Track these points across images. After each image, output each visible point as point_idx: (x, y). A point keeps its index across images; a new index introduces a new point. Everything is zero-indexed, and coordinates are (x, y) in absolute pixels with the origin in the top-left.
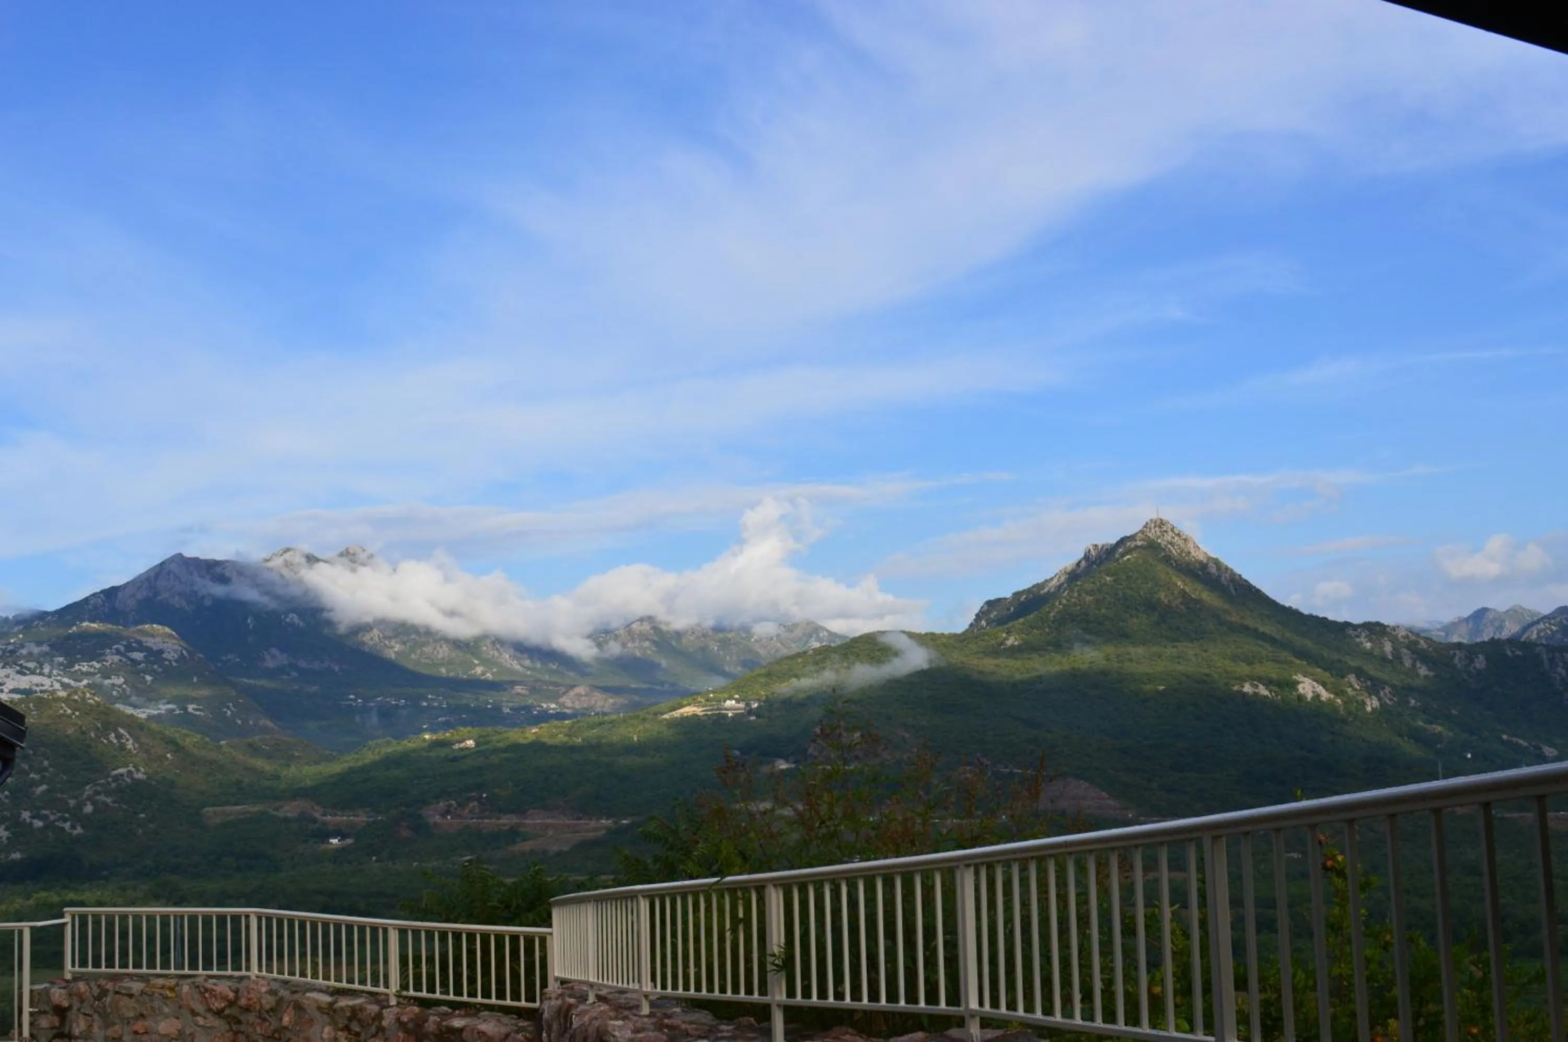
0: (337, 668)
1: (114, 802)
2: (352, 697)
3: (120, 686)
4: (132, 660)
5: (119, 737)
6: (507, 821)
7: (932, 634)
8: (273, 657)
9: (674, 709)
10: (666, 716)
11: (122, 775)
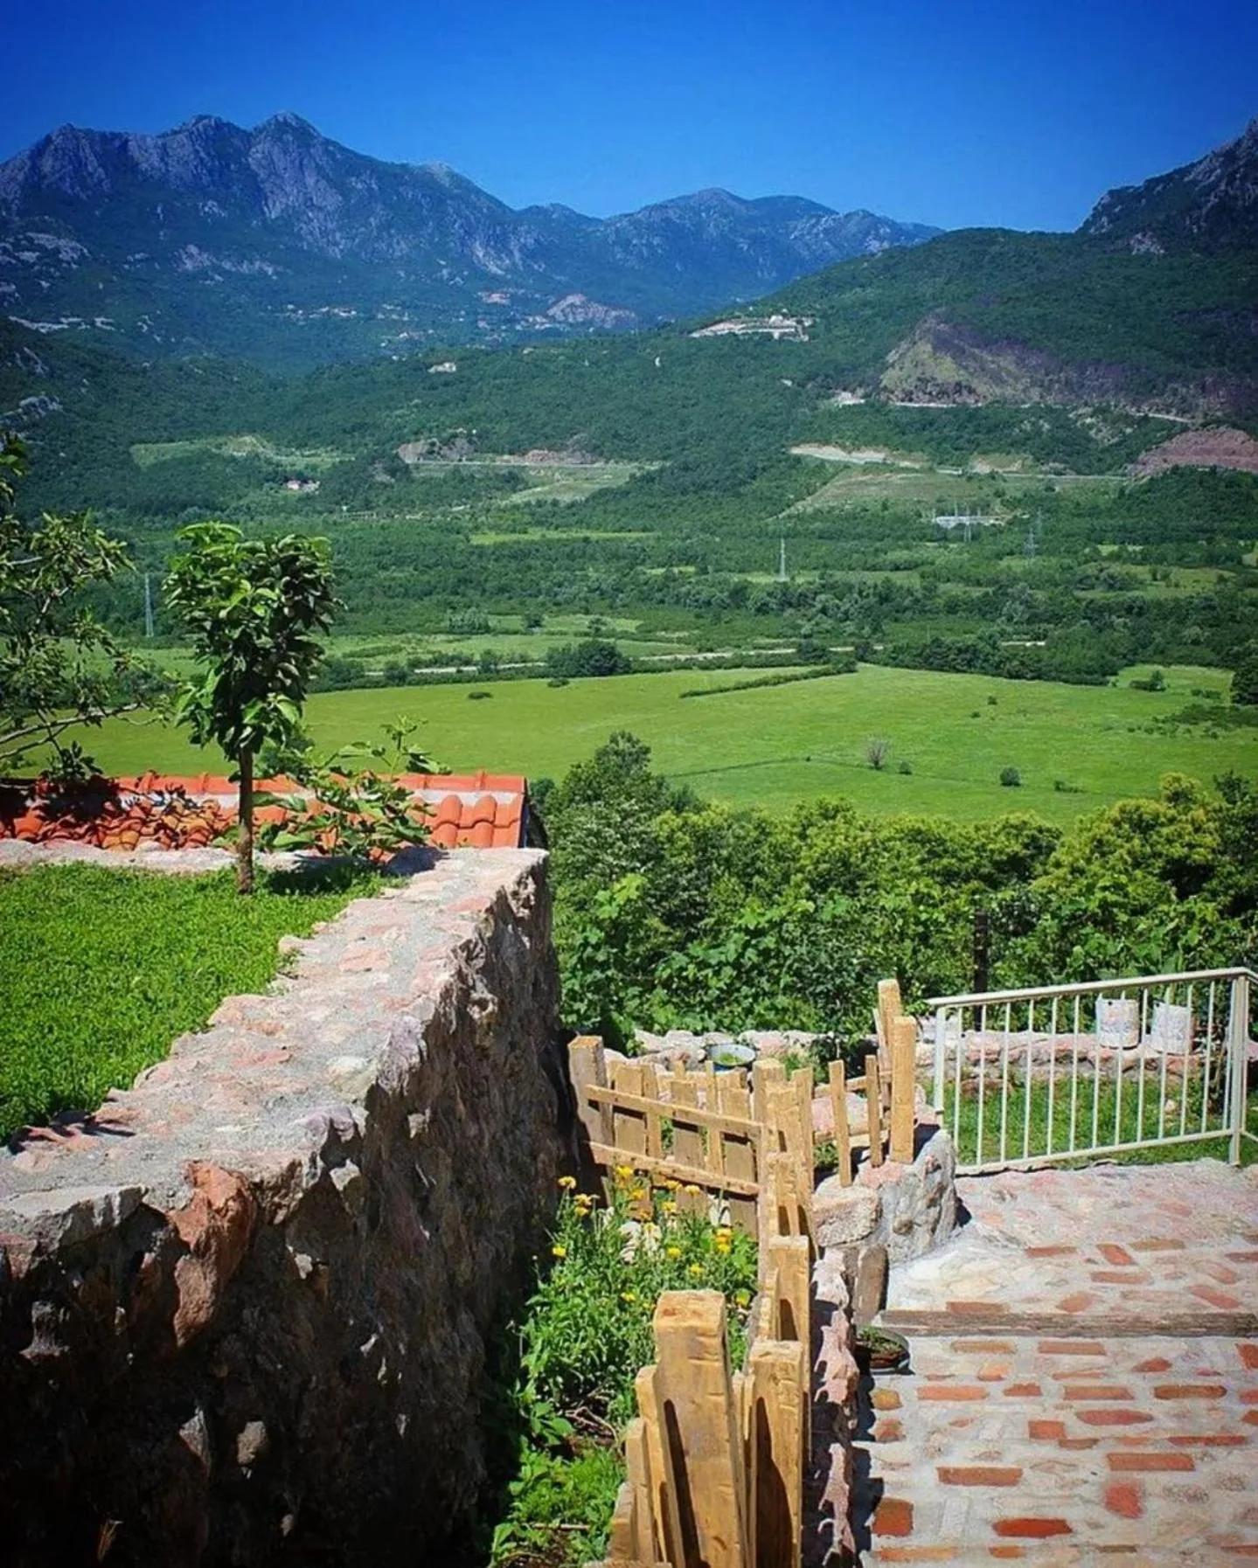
0: (270, 271)
1: (28, 438)
2: (290, 307)
3: (11, 295)
4: (23, 262)
5: (26, 359)
6: (506, 461)
7: (1042, 234)
8: (191, 256)
9: (706, 326)
10: (695, 335)
11: (33, 405)
